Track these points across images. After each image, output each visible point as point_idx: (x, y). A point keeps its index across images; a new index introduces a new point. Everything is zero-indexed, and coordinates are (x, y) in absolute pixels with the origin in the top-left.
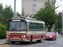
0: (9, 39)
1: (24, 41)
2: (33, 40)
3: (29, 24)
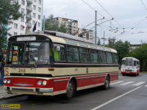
1: (44, 94)
2: (78, 89)
3: (59, 47)
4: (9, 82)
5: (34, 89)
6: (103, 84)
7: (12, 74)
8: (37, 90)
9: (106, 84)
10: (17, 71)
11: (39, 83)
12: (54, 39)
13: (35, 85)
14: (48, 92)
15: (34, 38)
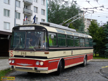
1: (41, 72)
2: (66, 67)
4: (13, 62)
5: (33, 68)
6: (82, 62)
11: (37, 64)
12: (49, 29)
13: (34, 65)
15: (33, 28)
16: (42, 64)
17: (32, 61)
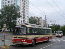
0: (13, 42)
2: (37, 42)
3: (29, 29)
5: (21, 42)
6: (46, 40)
7: (14, 38)
8: (22, 43)
9: (47, 40)
10: (16, 36)
13: (21, 41)
14: (25, 43)
15: (21, 26)
16: (24, 41)
17: (21, 40)
